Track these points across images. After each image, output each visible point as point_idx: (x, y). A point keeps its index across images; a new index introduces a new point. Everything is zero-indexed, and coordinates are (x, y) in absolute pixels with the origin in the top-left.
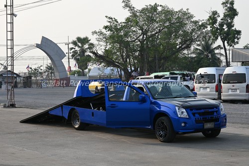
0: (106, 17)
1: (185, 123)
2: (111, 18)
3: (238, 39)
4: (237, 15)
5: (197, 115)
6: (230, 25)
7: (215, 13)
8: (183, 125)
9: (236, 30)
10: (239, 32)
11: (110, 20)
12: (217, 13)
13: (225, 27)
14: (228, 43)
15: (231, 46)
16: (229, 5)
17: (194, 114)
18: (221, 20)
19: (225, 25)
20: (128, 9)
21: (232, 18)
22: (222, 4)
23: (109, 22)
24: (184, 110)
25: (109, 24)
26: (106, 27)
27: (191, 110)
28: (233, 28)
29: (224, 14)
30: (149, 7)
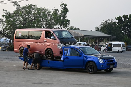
0: (3, 10)
1: (102, 65)
2: (6, 11)
3: (69, 24)
4: (68, 11)
5: (107, 62)
6: (64, 17)
7: (56, 10)
8: (102, 66)
9: (67, 20)
10: (69, 21)
11: (5, 12)
12: (57, 10)
13: (62, 18)
14: (63, 26)
15: (65, 28)
16: (64, 6)
17: (106, 61)
18: (60, 14)
19: (62, 17)
20: (16, 6)
21: (66, 13)
22: (60, 5)
23: (5, 13)
24: (102, 60)
25: (5, 14)
26: (4, 16)
27: (105, 59)
28: (66, 19)
29: (61, 11)
30: (28, 6)
